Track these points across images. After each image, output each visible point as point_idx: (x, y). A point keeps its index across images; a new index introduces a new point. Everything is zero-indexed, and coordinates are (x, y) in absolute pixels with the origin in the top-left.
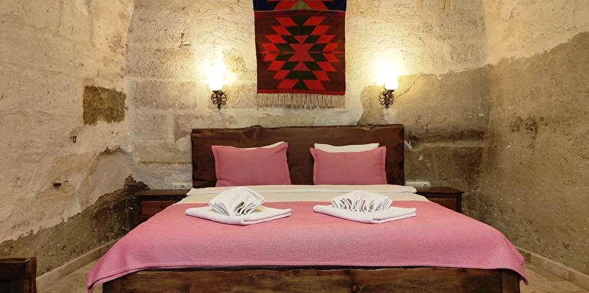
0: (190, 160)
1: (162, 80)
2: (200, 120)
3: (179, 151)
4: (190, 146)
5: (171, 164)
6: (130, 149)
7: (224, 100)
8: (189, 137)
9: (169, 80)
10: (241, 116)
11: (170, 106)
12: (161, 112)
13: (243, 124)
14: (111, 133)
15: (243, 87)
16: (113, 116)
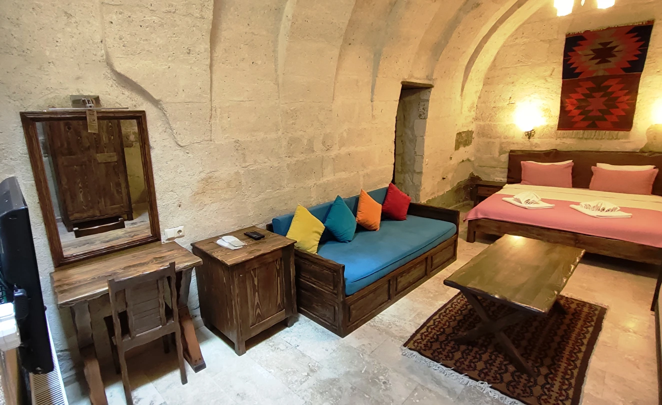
0: (507, 167)
1: (495, 123)
2: (516, 145)
3: (501, 161)
4: (507, 159)
5: (495, 168)
6: (473, 159)
7: (533, 134)
8: (508, 154)
9: (499, 123)
10: (542, 144)
11: (498, 137)
12: (493, 140)
13: (544, 148)
14: (465, 152)
15: (548, 126)
16: (467, 143)
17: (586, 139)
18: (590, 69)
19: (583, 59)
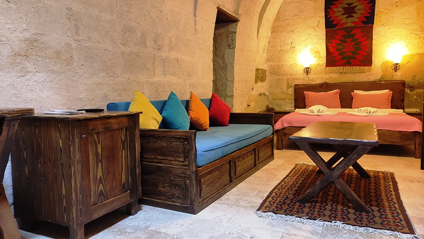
0: (293, 98)
1: (282, 63)
2: (298, 80)
3: (289, 94)
4: (293, 92)
5: (285, 100)
6: (267, 94)
7: (309, 71)
8: (293, 88)
9: (286, 63)
10: (317, 79)
11: (285, 75)
12: (281, 77)
13: (318, 82)
14: (262, 87)
15: (319, 64)
16: (263, 79)
17: (344, 73)
18: (342, 22)
19: (337, 14)
